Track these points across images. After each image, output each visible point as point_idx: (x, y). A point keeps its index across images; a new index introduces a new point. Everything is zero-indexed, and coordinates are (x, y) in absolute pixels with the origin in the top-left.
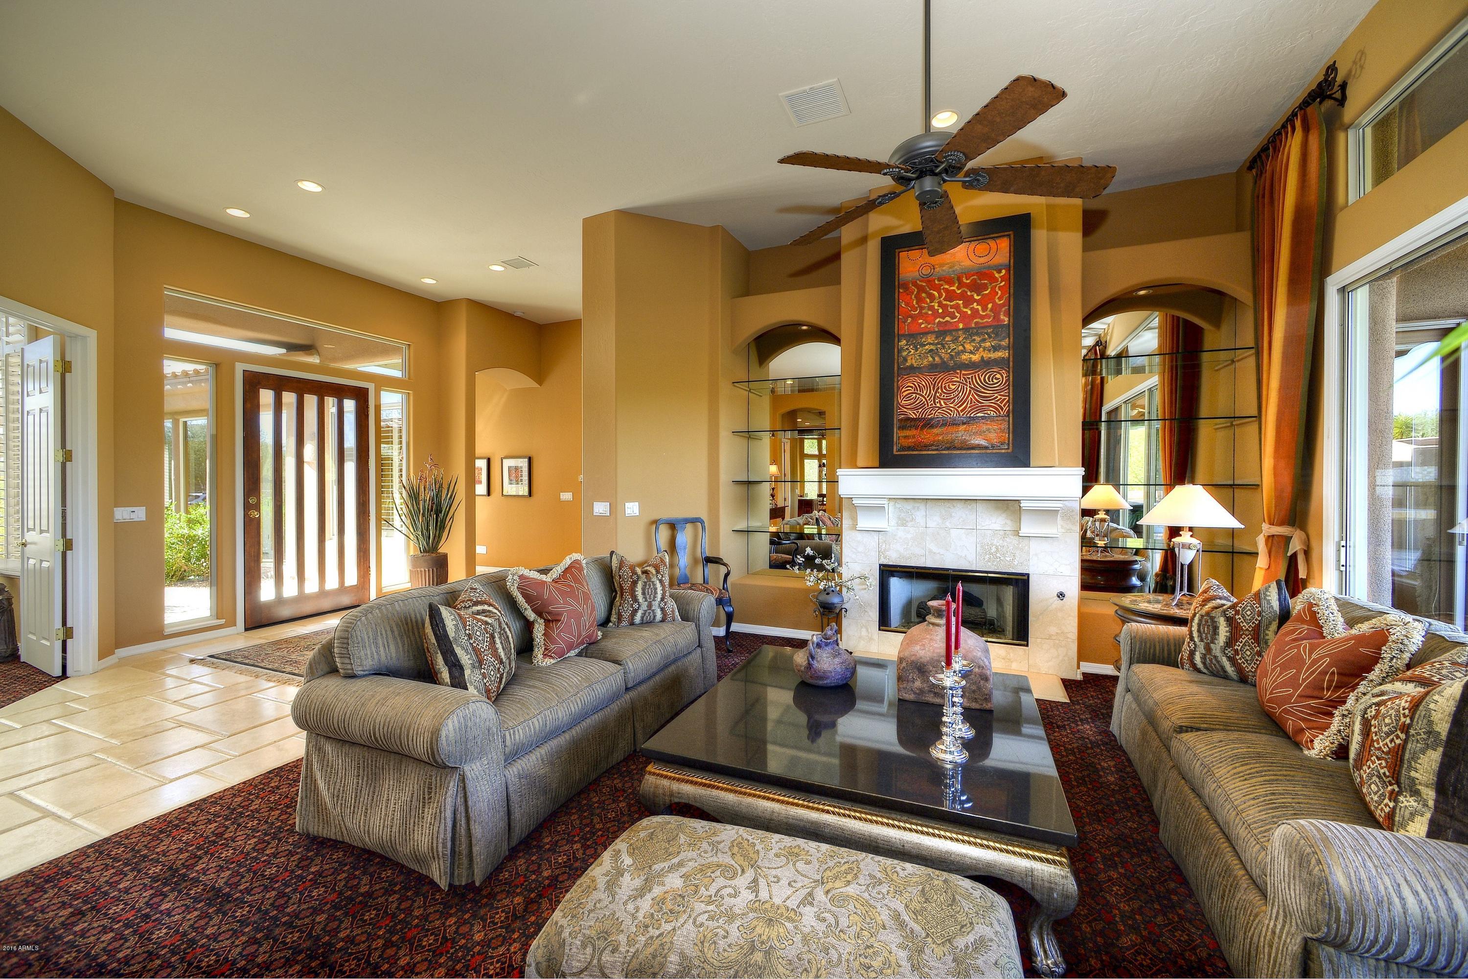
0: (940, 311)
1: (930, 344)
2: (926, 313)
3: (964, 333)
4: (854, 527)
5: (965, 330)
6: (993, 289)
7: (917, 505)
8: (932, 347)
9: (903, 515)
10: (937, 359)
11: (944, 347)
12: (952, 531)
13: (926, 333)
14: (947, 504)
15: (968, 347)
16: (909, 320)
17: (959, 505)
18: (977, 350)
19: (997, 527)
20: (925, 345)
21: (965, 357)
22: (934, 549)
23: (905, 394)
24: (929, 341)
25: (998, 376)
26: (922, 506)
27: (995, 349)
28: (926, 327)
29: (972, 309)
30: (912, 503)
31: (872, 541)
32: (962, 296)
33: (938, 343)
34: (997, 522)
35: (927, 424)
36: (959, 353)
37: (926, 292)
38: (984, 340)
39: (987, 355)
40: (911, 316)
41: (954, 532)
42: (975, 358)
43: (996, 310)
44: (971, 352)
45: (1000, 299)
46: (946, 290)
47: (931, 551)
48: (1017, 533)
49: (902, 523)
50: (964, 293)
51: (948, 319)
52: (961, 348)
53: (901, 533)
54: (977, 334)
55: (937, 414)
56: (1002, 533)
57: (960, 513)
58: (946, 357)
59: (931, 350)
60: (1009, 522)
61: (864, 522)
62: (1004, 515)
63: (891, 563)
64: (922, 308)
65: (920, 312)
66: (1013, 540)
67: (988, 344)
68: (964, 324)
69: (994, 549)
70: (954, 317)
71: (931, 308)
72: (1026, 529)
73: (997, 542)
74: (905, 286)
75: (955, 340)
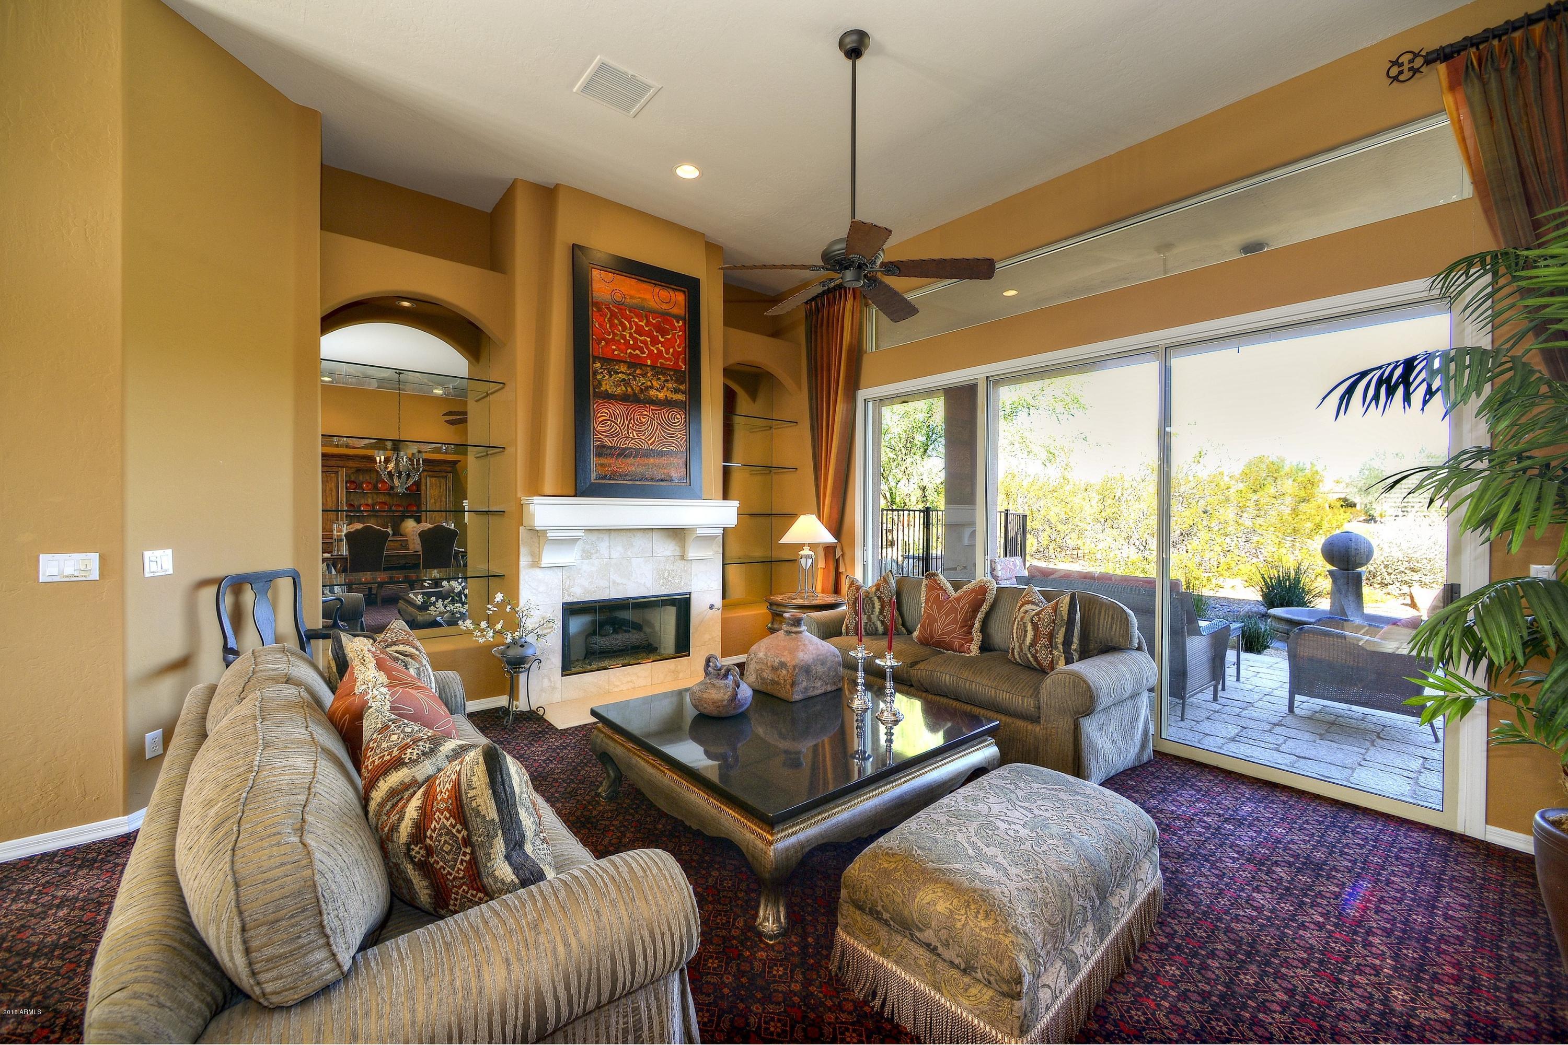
0: (631, 342)
1: (623, 373)
2: (619, 341)
3: (652, 370)
4: (536, 564)
5: (653, 367)
6: (674, 335)
7: (602, 536)
8: (625, 377)
9: (588, 547)
10: (629, 389)
11: (635, 380)
12: (633, 560)
13: (620, 361)
14: (629, 534)
15: (656, 384)
16: (603, 343)
17: (639, 534)
18: (662, 389)
19: (668, 553)
20: (618, 373)
21: (653, 392)
22: (618, 580)
23: (600, 419)
24: (622, 370)
25: (678, 416)
26: (606, 537)
27: (676, 391)
28: (619, 355)
29: (658, 349)
30: (596, 534)
31: (554, 578)
32: (649, 334)
33: (629, 374)
34: (667, 549)
35: (623, 453)
36: (647, 388)
37: (618, 319)
38: (667, 381)
39: (671, 396)
40: (605, 339)
41: (635, 562)
42: (661, 395)
43: (676, 355)
44: (657, 390)
45: (679, 346)
46: (636, 324)
47: (614, 582)
48: (683, 557)
49: (587, 555)
50: (650, 331)
51: (637, 352)
52: (649, 384)
53: (586, 566)
54: (662, 373)
55: (630, 444)
56: (672, 558)
57: (639, 542)
58: (637, 390)
59: (624, 380)
60: (678, 548)
61: (549, 557)
62: (674, 542)
63: (575, 600)
64: (615, 334)
65: (613, 338)
66: (680, 564)
67: (670, 385)
68: (652, 362)
69: (666, 574)
70: (643, 353)
71: (624, 337)
72: (692, 554)
73: (669, 567)
74: (597, 304)
75: (644, 375)
